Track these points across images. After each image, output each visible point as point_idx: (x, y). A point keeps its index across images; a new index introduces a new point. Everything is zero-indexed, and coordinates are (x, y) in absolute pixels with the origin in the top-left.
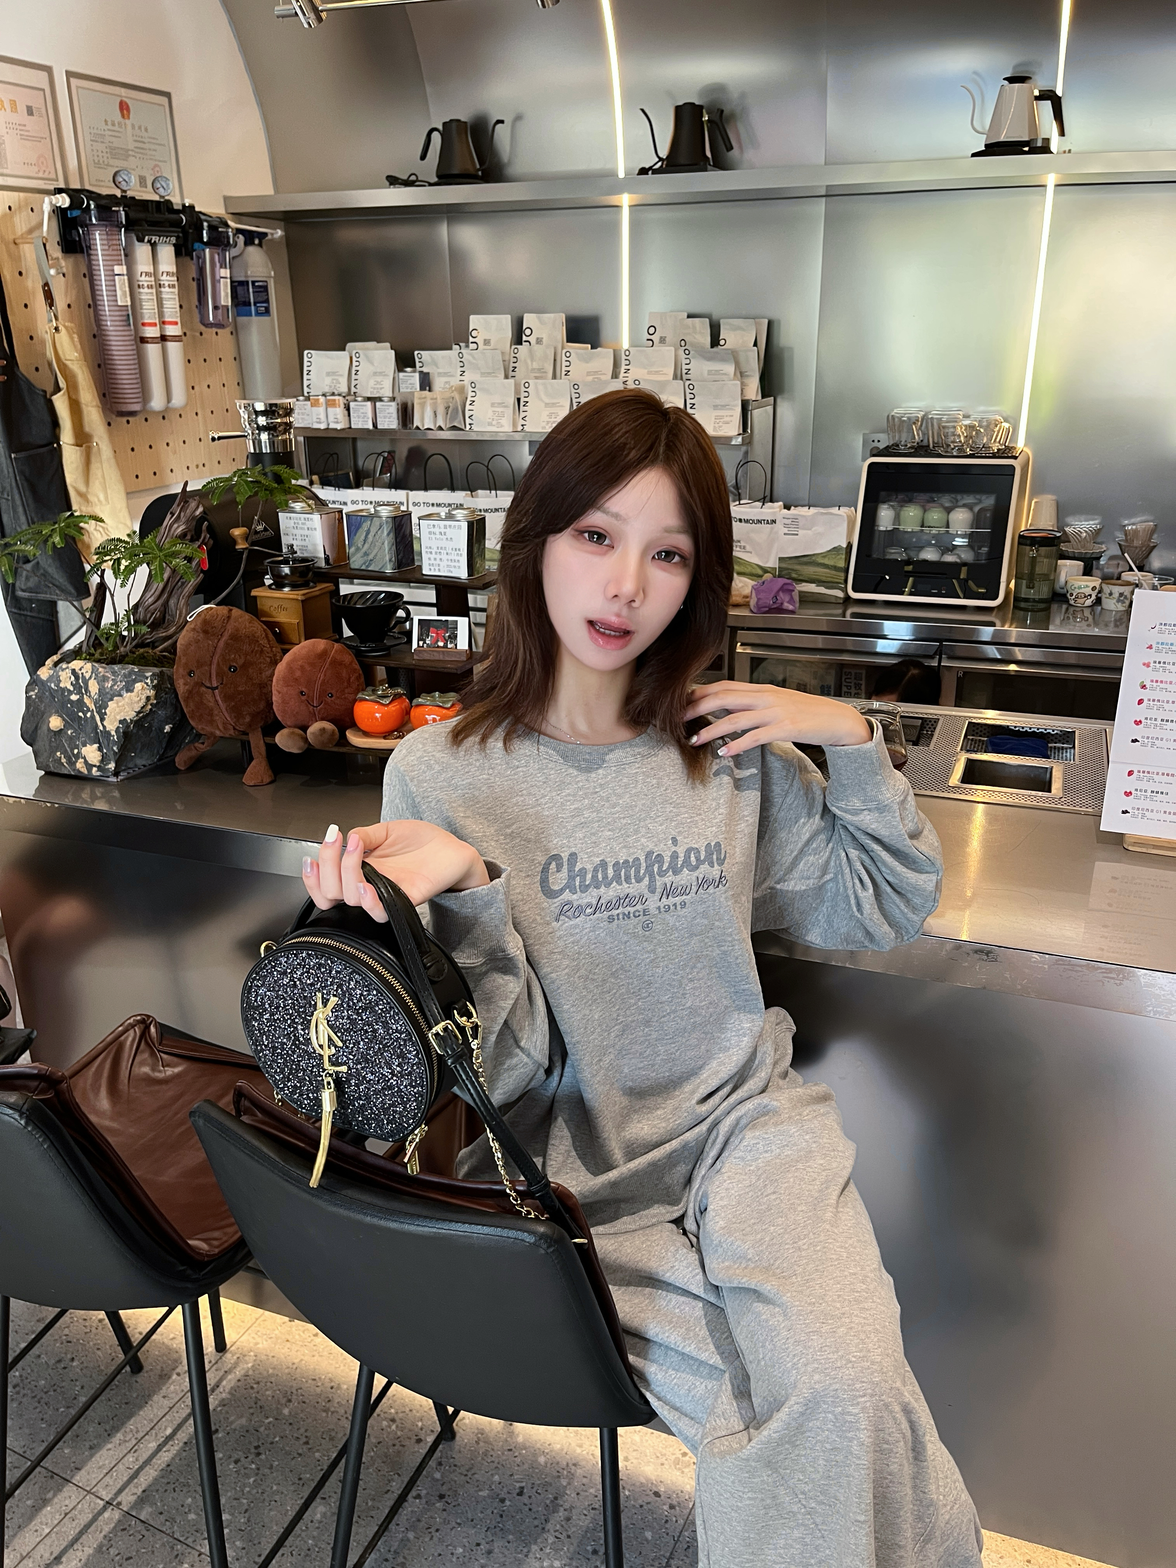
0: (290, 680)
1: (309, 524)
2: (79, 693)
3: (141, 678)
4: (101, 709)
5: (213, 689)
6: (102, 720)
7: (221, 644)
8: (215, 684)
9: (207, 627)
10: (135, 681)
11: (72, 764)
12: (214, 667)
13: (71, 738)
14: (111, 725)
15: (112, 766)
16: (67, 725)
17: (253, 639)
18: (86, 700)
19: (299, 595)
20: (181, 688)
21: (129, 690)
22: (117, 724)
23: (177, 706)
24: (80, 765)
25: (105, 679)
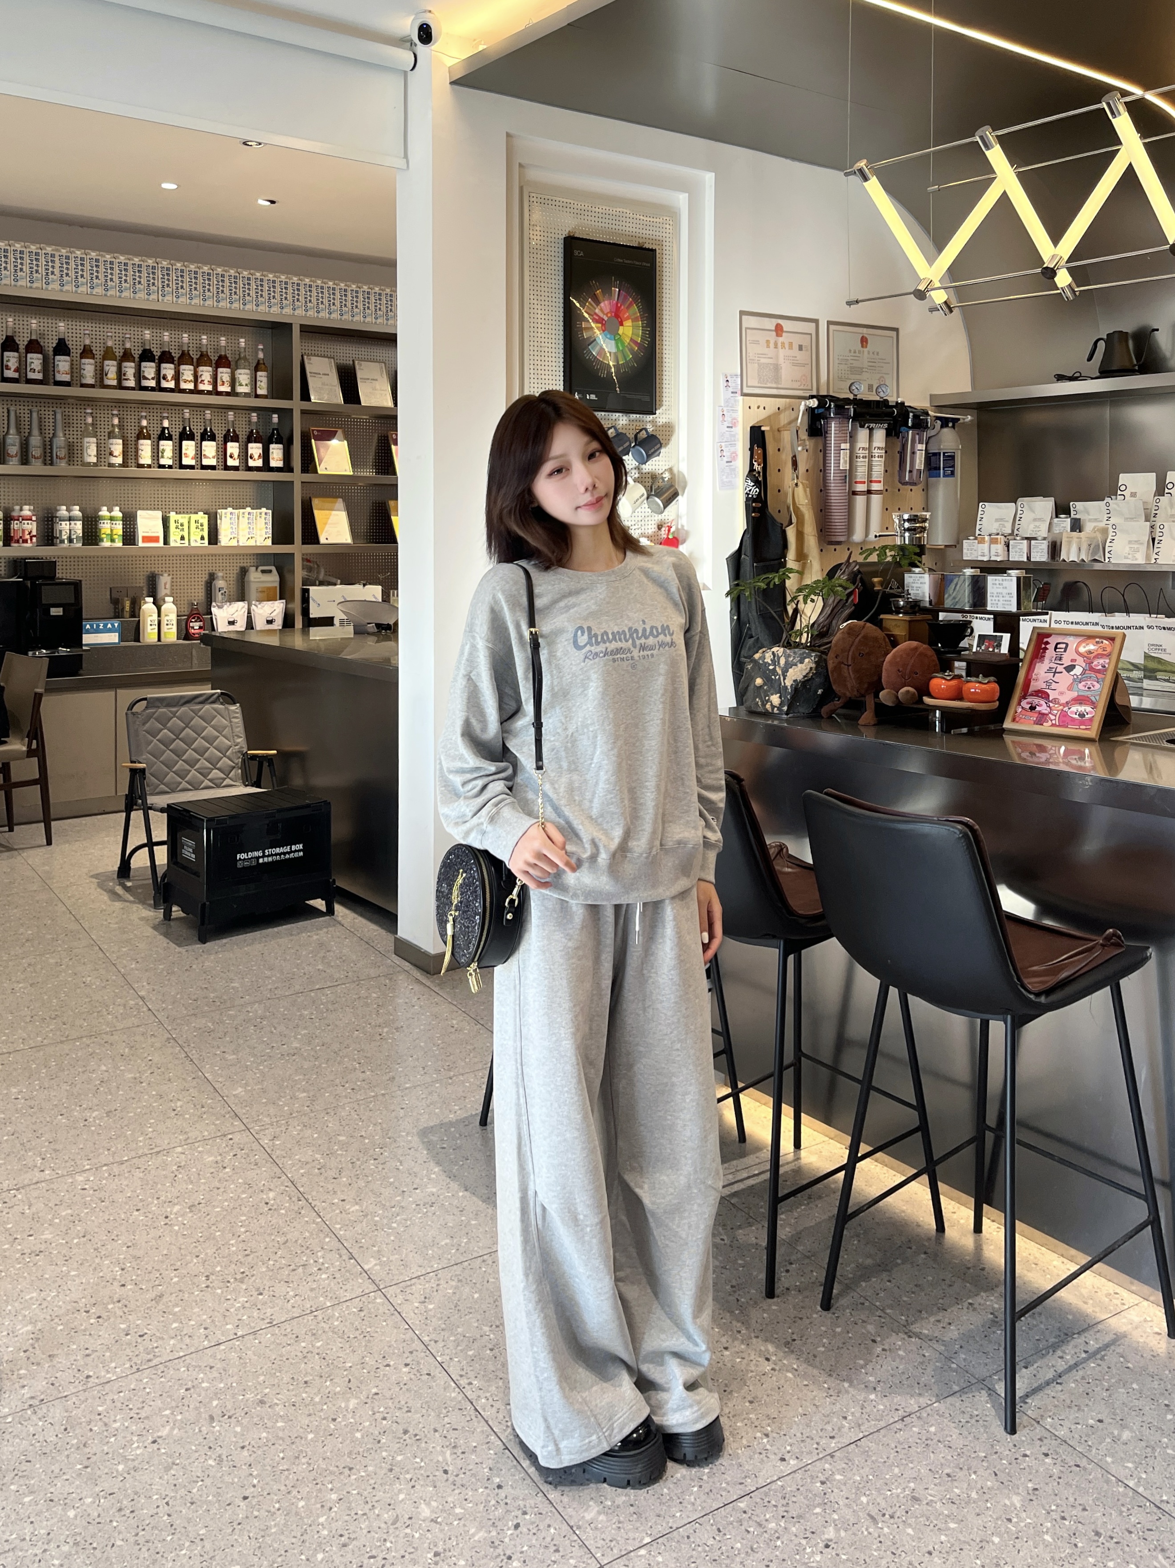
0: (892, 663)
1: (922, 580)
2: (775, 665)
3: (809, 656)
4: (785, 672)
5: (849, 666)
6: (784, 679)
7: (857, 640)
8: (850, 663)
9: (850, 630)
10: (805, 658)
11: (764, 705)
12: (851, 653)
13: (766, 691)
14: (789, 683)
15: (785, 708)
16: (765, 684)
17: (876, 639)
18: (778, 669)
19: (907, 618)
20: (831, 665)
21: (802, 662)
22: (792, 682)
23: (827, 677)
24: (768, 706)
25: (789, 656)
